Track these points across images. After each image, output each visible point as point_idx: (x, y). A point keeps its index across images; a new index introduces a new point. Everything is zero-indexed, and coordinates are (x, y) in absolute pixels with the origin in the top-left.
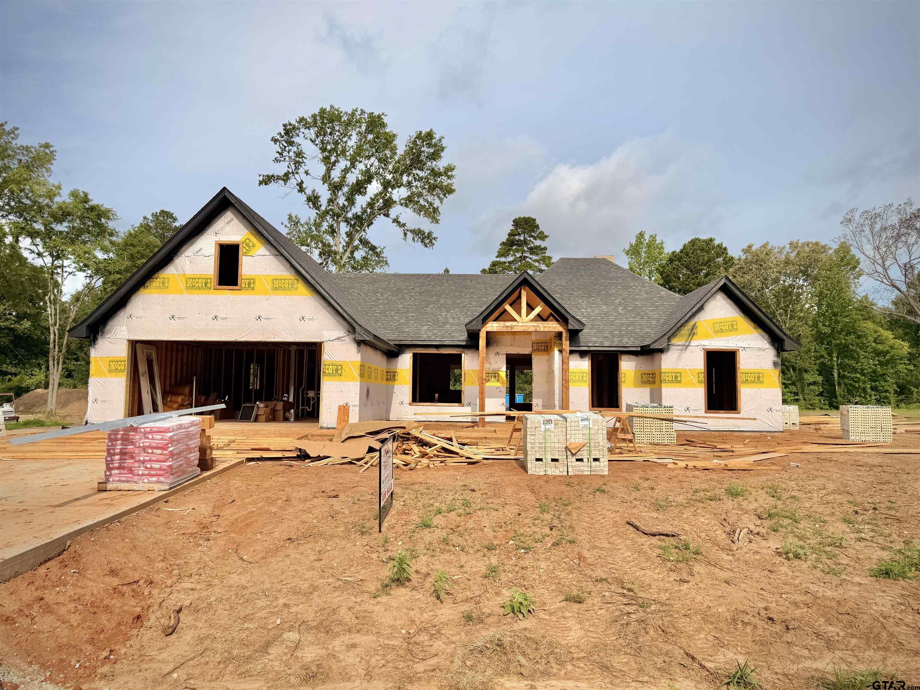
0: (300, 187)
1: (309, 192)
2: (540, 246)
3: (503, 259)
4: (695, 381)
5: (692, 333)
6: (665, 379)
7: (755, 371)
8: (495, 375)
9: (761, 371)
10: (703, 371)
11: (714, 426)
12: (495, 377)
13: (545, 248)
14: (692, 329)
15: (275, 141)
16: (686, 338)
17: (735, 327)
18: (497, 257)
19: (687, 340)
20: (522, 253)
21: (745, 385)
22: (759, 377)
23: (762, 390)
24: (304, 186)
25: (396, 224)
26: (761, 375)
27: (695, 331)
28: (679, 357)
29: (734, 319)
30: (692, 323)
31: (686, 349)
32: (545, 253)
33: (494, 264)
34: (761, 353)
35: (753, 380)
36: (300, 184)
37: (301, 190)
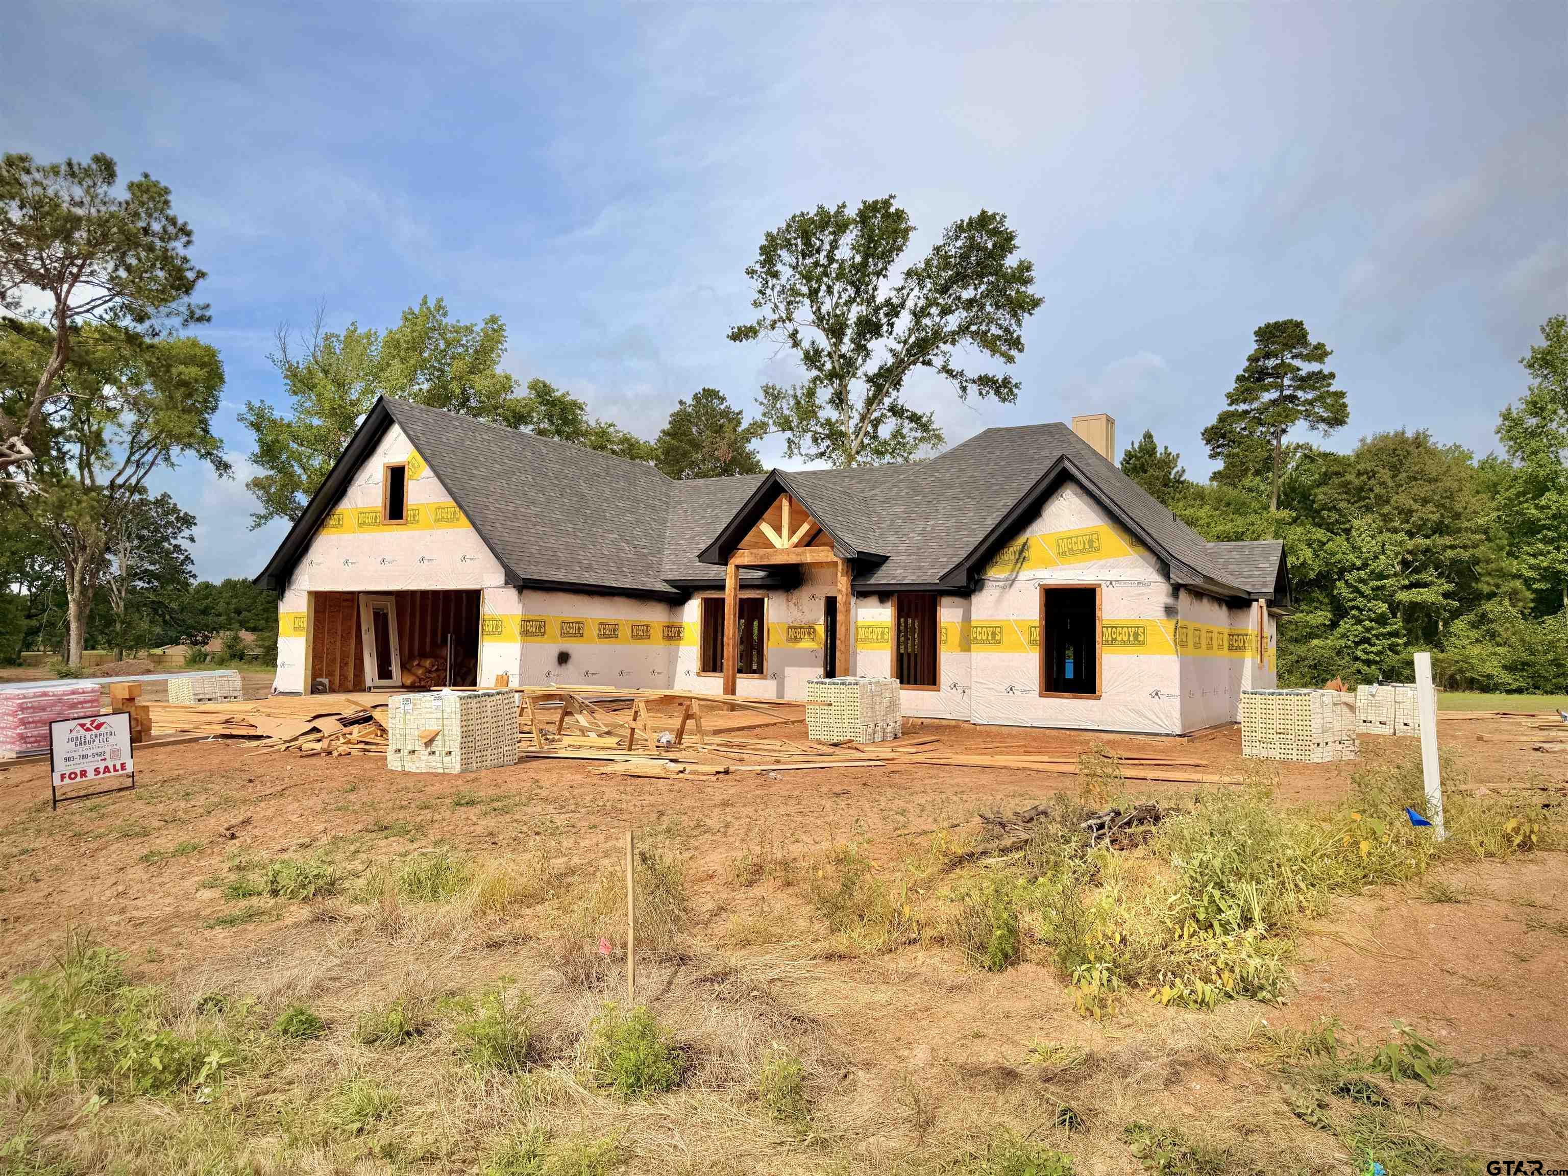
1: (806, 345)
2: (1320, 372)
3: (1243, 407)
4: (1024, 639)
5: (1021, 558)
6: (976, 638)
7: (1129, 624)
8: (810, 630)
9: (1141, 623)
10: (1037, 623)
11: (1056, 720)
12: (809, 633)
13: (1332, 376)
14: (1021, 552)
15: (751, 272)
16: (1011, 566)
17: (1095, 545)
18: (1230, 405)
19: (1012, 571)
20: (1282, 392)
21: (1112, 648)
22: (1136, 635)
23: (1141, 657)
25: (944, 375)
26: (1141, 630)
27: (1026, 554)
28: (999, 600)
29: (1094, 530)
30: (1021, 540)
31: (1011, 585)
32: (1329, 385)
33: (1224, 418)
34: (1143, 590)
35: (1126, 639)
36: (794, 335)
37: (796, 344)
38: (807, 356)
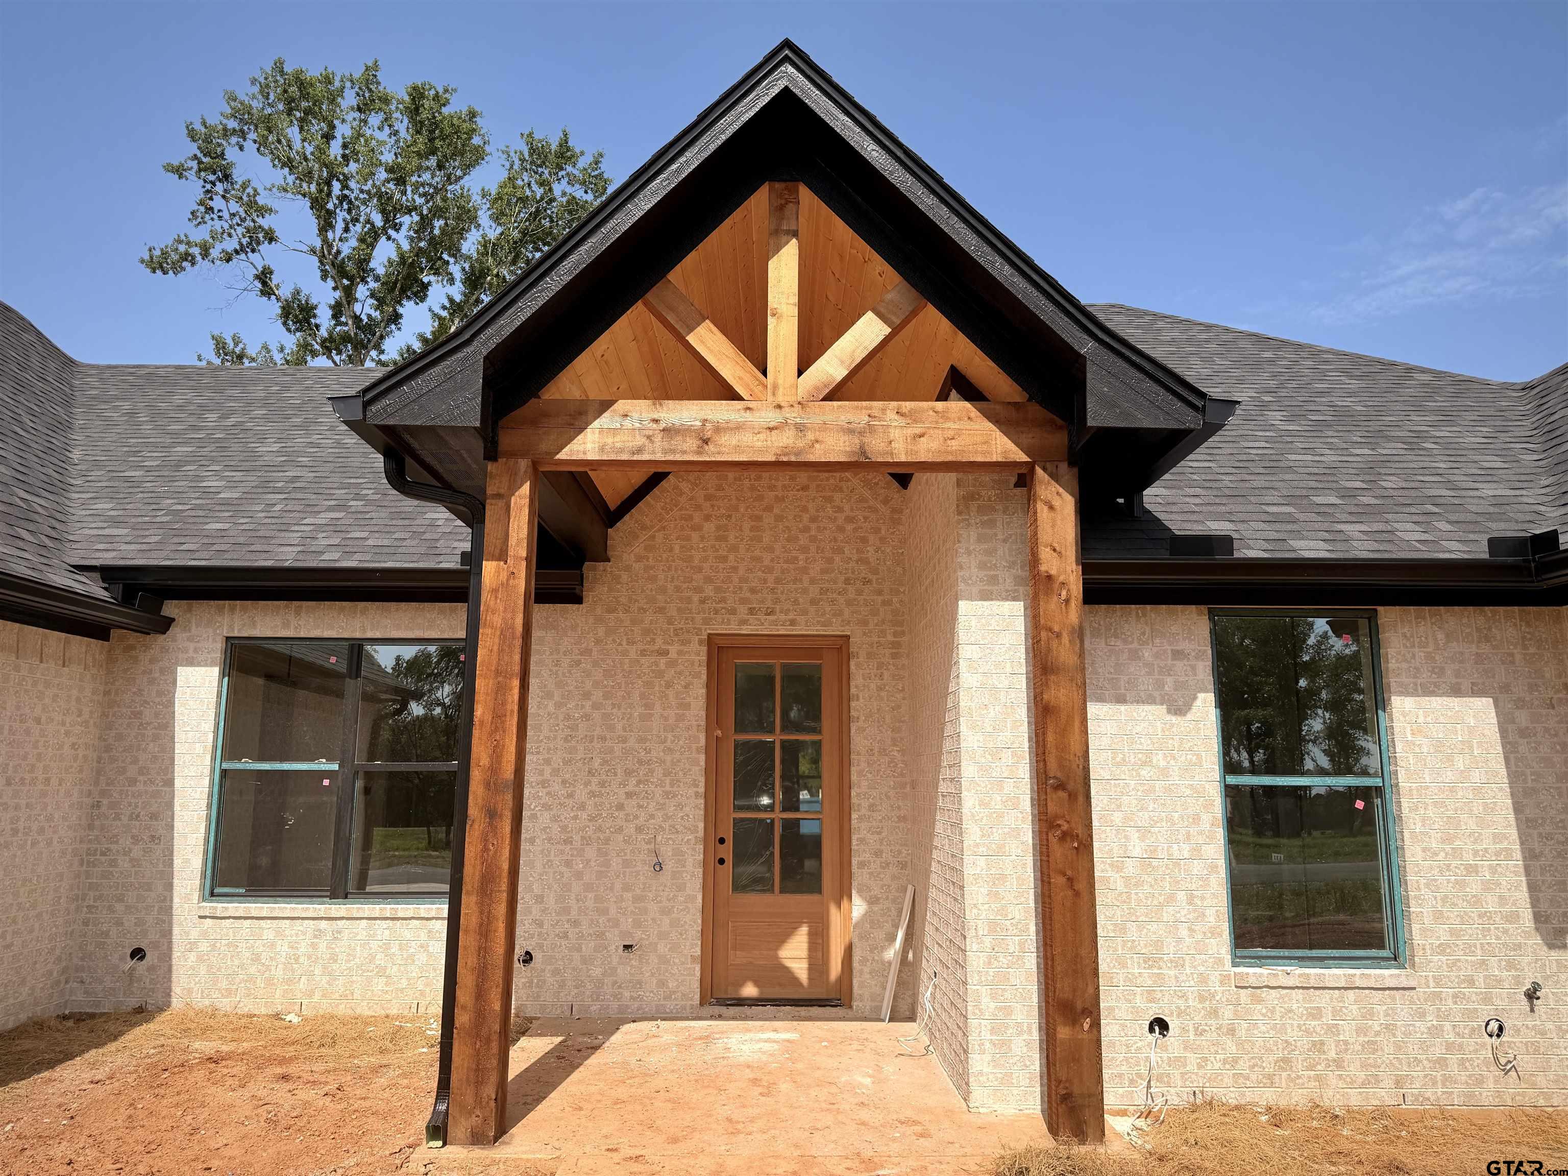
0: (264, 284)
1: (285, 292)
24: (275, 280)
36: (264, 276)
37: (267, 291)
38: (286, 312)
